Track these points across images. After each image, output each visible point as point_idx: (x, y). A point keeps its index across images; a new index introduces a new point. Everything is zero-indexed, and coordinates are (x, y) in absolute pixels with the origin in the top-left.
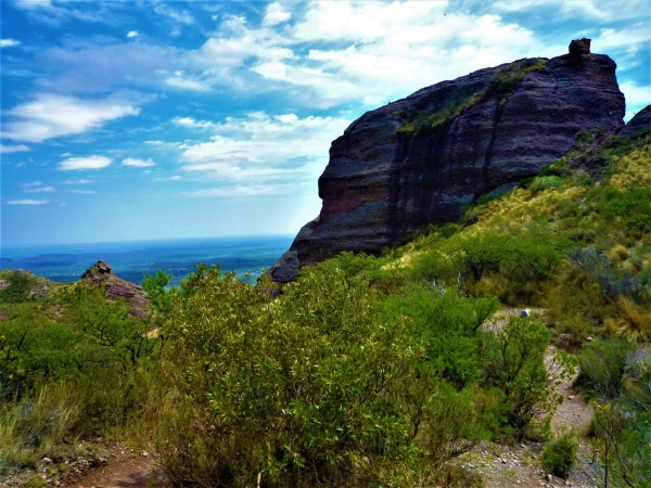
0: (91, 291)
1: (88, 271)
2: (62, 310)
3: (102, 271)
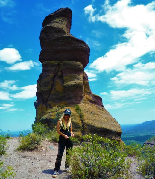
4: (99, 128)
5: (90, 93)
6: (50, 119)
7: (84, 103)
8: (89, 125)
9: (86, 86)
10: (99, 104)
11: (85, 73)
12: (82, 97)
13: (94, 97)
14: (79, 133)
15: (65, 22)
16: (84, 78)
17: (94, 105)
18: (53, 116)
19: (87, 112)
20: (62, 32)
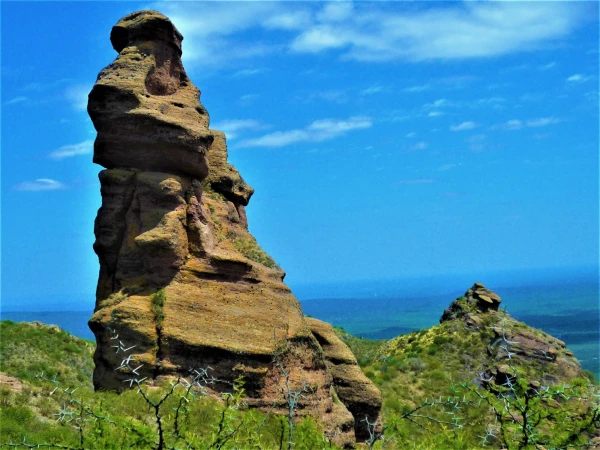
0: (467, 346)
1: (455, 307)
2: (420, 382)
3: (483, 306)
4: (193, 346)
5: (202, 254)
6: (101, 323)
7: (181, 281)
8: (171, 339)
9: (193, 235)
10: (235, 279)
11: (194, 199)
12: (176, 269)
13: (215, 262)
14: (149, 357)
15: (150, 61)
16: (190, 216)
17: (214, 282)
18: (106, 315)
19: (179, 306)
20: (130, 99)
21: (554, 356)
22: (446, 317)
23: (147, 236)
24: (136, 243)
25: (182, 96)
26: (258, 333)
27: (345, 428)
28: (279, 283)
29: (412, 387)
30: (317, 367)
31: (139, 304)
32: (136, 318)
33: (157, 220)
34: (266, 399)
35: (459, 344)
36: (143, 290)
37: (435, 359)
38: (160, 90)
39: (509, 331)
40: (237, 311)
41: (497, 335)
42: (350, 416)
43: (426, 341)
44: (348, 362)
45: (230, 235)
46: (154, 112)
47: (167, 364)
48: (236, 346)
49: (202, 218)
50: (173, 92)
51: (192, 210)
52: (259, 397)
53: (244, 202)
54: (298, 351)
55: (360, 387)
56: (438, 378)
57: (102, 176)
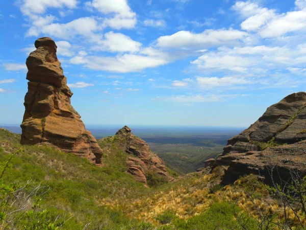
0: (122, 141)
1: (120, 131)
2: (110, 149)
3: (127, 131)
4: (53, 134)
6: (25, 126)
9: (56, 103)
10: (67, 117)
11: (57, 93)
12: (50, 112)
13: (62, 111)
14: (39, 136)
15: (47, 52)
16: (55, 98)
17: (61, 117)
18: (27, 123)
19: (50, 122)
20: (40, 62)
21: (143, 145)
22: (117, 133)
23: (42, 102)
24: (38, 103)
25: (55, 63)
26: (73, 132)
27: (93, 160)
28: (78, 119)
29: (108, 151)
30: (88, 142)
31: (38, 121)
32: (36, 125)
33: (46, 98)
34: (73, 150)
35: (120, 140)
36: (39, 117)
37: (114, 144)
38: (49, 61)
39: (133, 138)
40: (67, 125)
41: (130, 139)
42: (95, 157)
43: (112, 139)
44: (95, 142)
45: (66, 104)
46: (47, 67)
47: (45, 139)
48: (66, 135)
49: (59, 99)
50: (53, 62)
51: (56, 96)
52: (71, 149)
53: (70, 97)
54: (83, 138)
55: (98, 149)
56: (114, 148)
57: (28, 83)
